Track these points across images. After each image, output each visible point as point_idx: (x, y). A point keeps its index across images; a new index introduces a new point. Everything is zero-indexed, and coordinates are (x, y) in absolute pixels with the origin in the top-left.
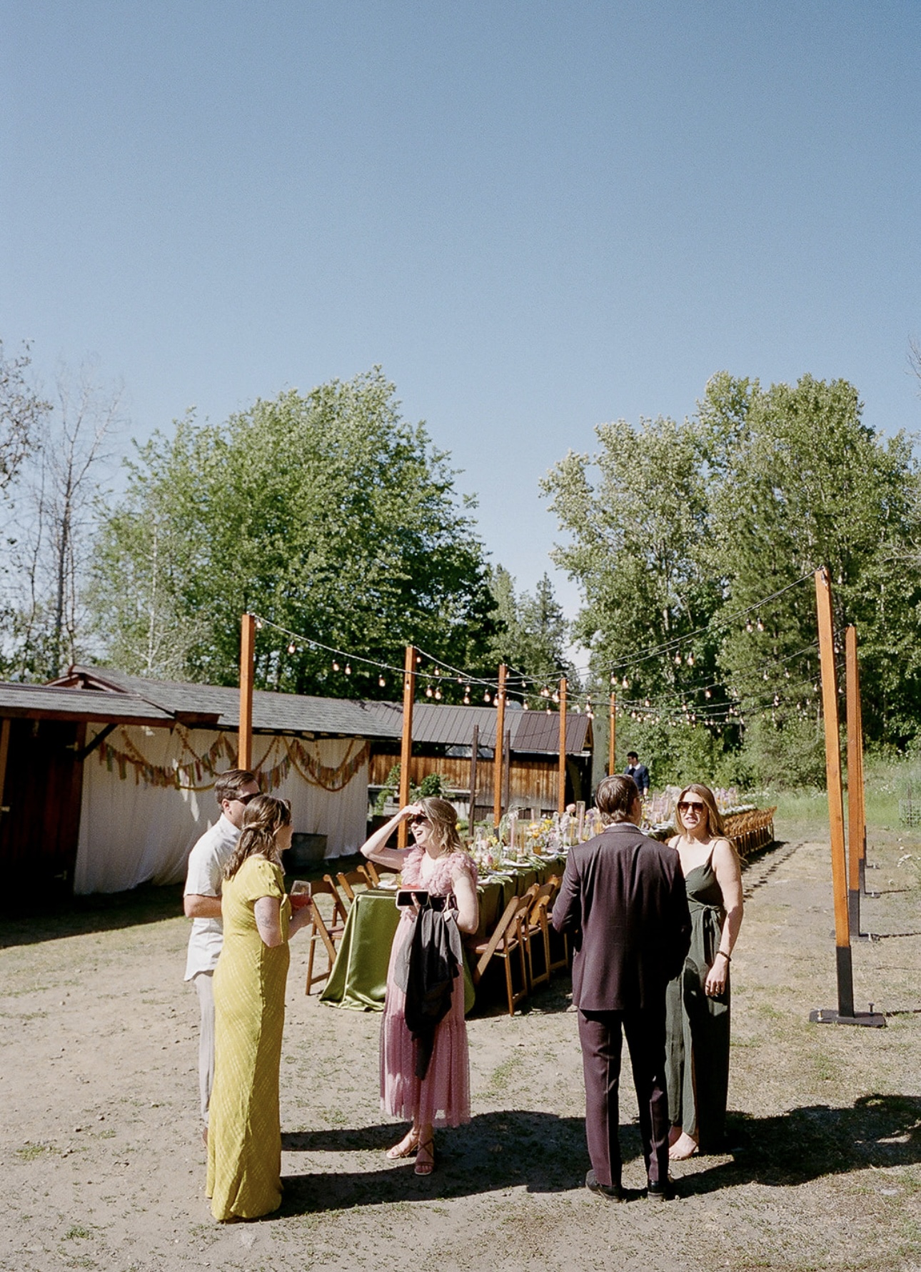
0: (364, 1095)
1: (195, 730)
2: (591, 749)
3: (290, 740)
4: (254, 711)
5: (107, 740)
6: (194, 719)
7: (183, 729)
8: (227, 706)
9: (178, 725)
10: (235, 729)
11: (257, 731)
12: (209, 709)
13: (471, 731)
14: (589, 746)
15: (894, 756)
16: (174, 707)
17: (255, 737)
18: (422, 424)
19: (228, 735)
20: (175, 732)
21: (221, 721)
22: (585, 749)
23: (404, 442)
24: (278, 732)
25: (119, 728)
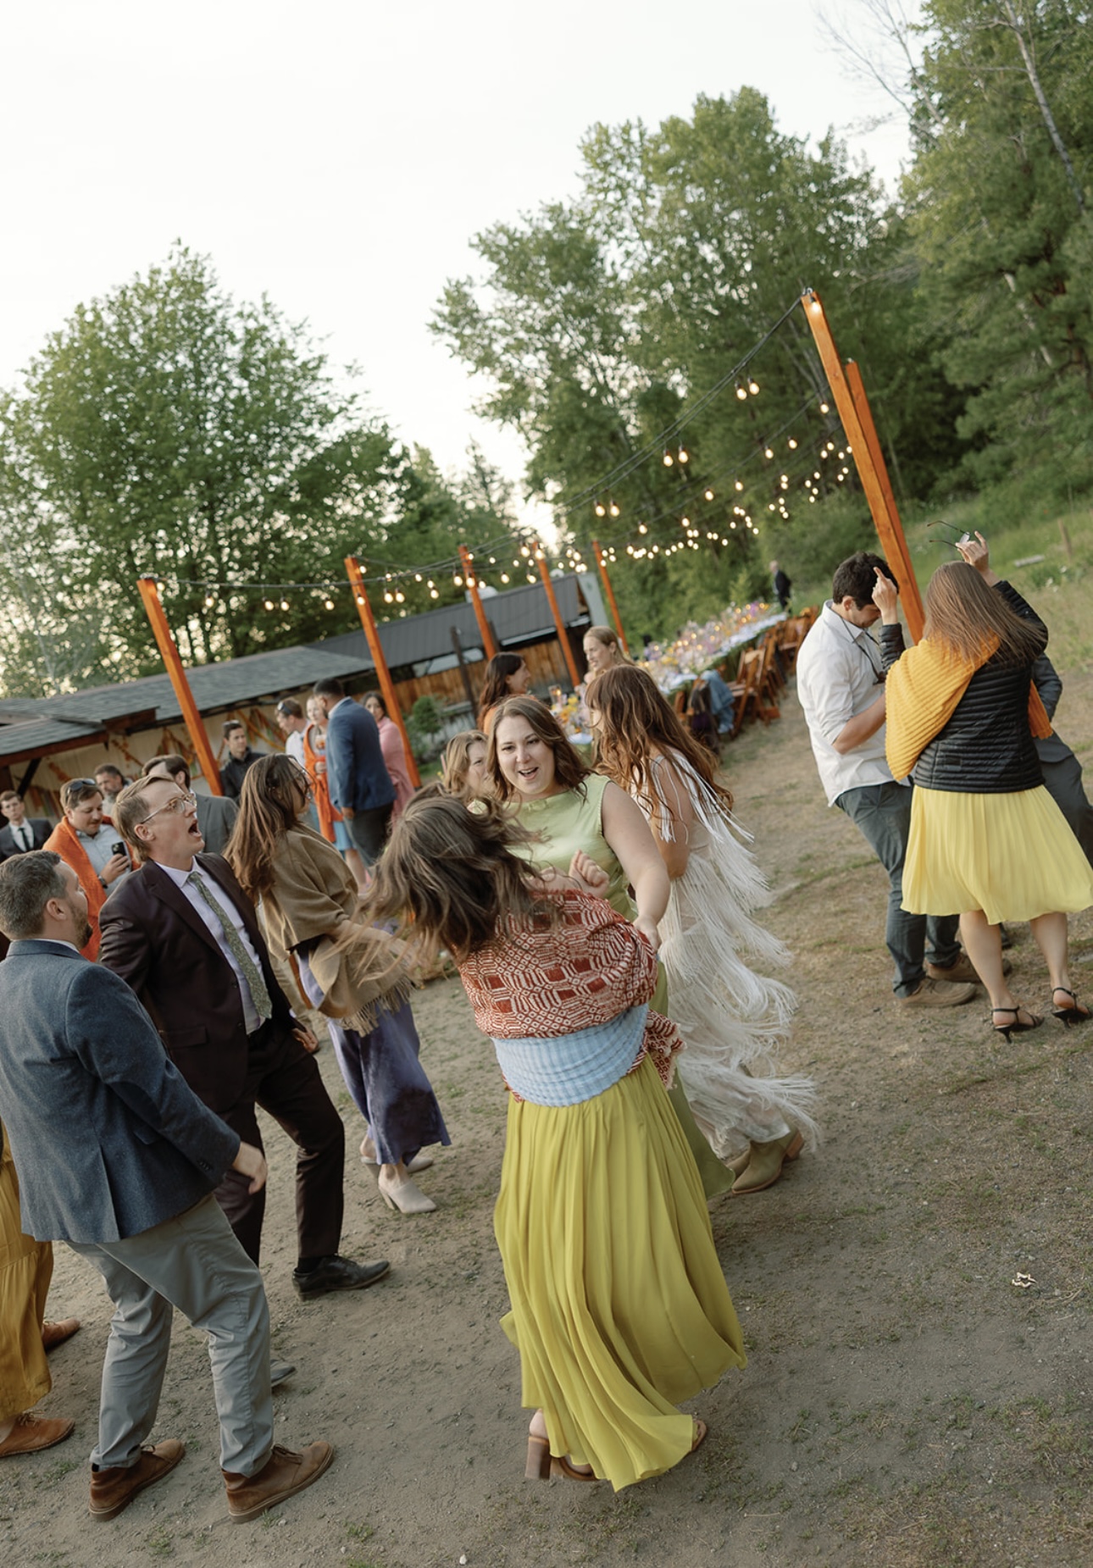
0: (471, 1058)
1: (134, 736)
2: (587, 613)
3: (246, 712)
4: (194, 692)
5: (34, 782)
6: (127, 724)
7: (120, 739)
8: (161, 696)
9: (112, 737)
10: (179, 719)
11: (205, 714)
12: (140, 706)
13: (448, 637)
14: (584, 609)
15: (919, 511)
16: (97, 717)
17: (206, 721)
18: (264, 295)
19: (175, 730)
20: (111, 745)
21: (160, 716)
22: (582, 614)
23: (252, 324)
24: (230, 708)
25: (44, 763)
